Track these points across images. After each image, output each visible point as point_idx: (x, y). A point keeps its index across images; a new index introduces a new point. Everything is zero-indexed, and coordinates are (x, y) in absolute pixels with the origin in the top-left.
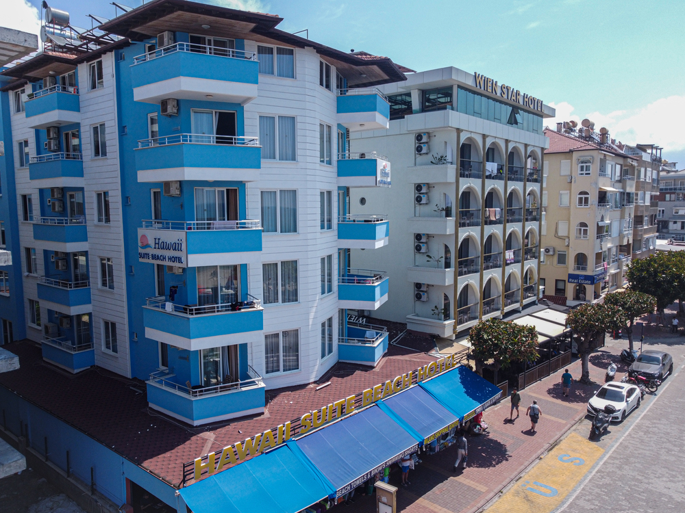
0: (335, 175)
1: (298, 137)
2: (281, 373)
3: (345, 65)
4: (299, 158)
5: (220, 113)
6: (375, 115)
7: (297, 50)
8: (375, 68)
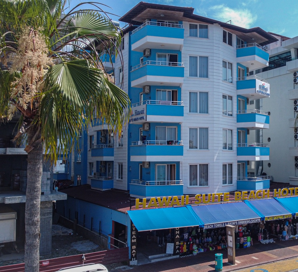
0: (236, 89)
1: (210, 66)
2: (198, 186)
3: (240, 33)
4: (209, 76)
5: (170, 55)
6: (255, 57)
7: (210, 26)
8: (255, 33)
